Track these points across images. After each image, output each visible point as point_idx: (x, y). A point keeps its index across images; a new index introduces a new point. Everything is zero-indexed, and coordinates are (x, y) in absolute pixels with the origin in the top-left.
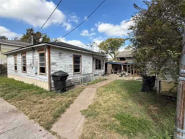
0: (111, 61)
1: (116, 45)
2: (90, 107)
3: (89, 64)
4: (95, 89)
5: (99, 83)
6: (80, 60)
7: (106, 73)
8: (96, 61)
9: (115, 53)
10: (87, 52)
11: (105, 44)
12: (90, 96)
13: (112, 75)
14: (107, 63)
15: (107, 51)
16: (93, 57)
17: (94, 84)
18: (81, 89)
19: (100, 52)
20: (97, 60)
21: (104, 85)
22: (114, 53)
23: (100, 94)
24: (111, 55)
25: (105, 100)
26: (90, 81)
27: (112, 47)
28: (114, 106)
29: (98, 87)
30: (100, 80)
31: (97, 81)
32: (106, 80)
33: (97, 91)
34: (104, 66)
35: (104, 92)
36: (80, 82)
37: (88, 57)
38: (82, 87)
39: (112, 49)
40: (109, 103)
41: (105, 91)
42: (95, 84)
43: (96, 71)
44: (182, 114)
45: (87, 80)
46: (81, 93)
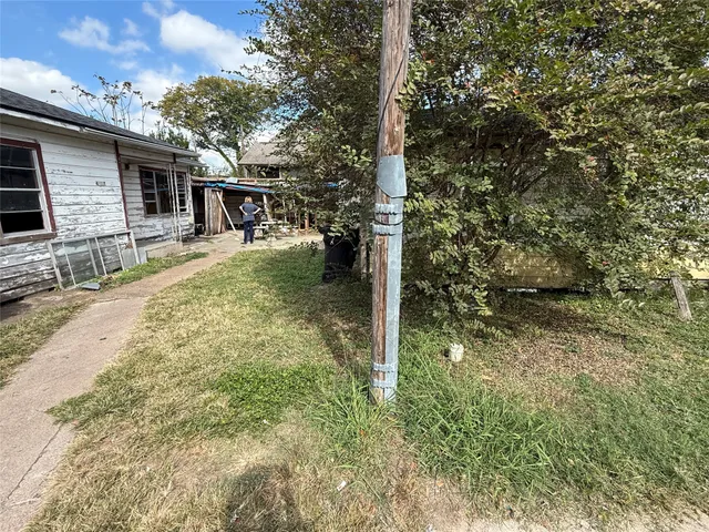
0: (220, 179)
1: (240, 112)
2: (104, 380)
3: (97, 191)
4: (143, 302)
5: (164, 273)
6: (37, 168)
7: (200, 229)
8: (141, 177)
9: (240, 144)
10: (77, 128)
11: (191, 100)
12: (109, 337)
13: (227, 235)
14: (203, 188)
15: (204, 134)
16: (118, 155)
17: (141, 278)
18: (59, 314)
19: (167, 136)
20: (145, 174)
21: (185, 278)
22: (236, 147)
23: (163, 316)
24: (222, 153)
25: (185, 335)
26: (120, 269)
27: (224, 121)
28: (219, 351)
29: (156, 290)
30: (173, 261)
31: (153, 267)
32: (197, 256)
33: (149, 307)
34: (190, 198)
35: (183, 307)
36: (55, 279)
37: (88, 154)
38: (70, 300)
39: (224, 127)
40: (199, 344)
41: (186, 303)
42: (145, 281)
43: (151, 222)
44: (381, 328)
45: (99, 266)
46: (63, 329)
